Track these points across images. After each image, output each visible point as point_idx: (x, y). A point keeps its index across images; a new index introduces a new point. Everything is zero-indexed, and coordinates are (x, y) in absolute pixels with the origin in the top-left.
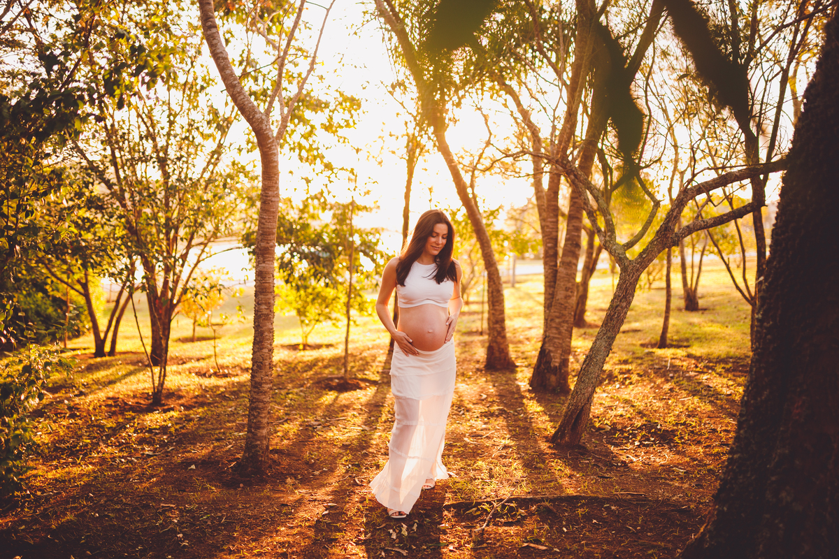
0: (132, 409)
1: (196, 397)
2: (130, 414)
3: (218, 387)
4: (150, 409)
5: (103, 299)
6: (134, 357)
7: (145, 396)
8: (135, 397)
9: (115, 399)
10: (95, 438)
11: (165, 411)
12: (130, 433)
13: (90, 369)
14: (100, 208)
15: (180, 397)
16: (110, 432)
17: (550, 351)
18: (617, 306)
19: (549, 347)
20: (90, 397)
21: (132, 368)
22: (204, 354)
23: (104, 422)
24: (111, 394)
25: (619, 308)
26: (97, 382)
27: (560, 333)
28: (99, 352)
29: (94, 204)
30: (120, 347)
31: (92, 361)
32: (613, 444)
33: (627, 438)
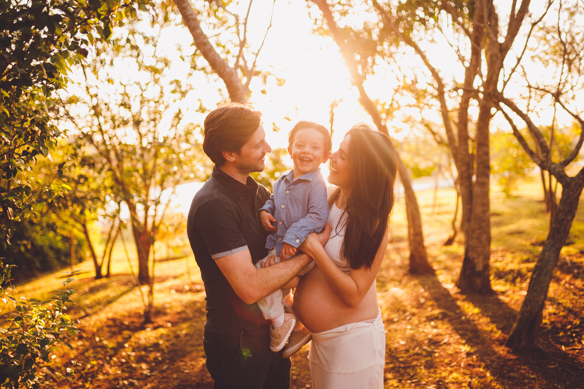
0: (128, 328)
1: (179, 313)
2: (126, 333)
3: (195, 303)
4: (142, 328)
5: (98, 233)
6: (124, 279)
7: (138, 315)
8: (130, 316)
9: (114, 320)
10: (100, 359)
11: (155, 328)
12: (128, 351)
13: (93, 290)
14: (92, 165)
15: (165, 314)
16: (112, 352)
17: (473, 259)
18: (563, 220)
19: (472, 255)
20: (94, 318)
21: (124, 288)
22: (179, 272)
23: (105, 342)
24: (110, 315)
25: (565, 221)
26: (98, 303)
27: (481, 242)
28: (99, 276)
29: (86, 162)
30: (113, 270)
31: (92, 284)
32: (562, 344)
33: (571, 336)
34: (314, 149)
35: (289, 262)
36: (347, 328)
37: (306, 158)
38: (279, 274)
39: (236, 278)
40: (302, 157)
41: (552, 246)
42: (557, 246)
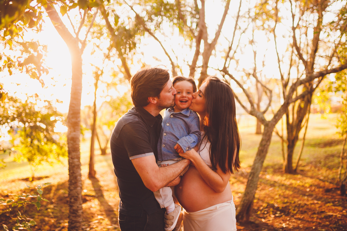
32: (261, 218)
33: (264, 213)
34: (188, 94)
35: (178, 164)
36: (216, 207)
37: (184, 100)
38: (173, 171)
39: (147, 173)
40: (182, 100)
41: (260, 160)
42: (262, 160)
